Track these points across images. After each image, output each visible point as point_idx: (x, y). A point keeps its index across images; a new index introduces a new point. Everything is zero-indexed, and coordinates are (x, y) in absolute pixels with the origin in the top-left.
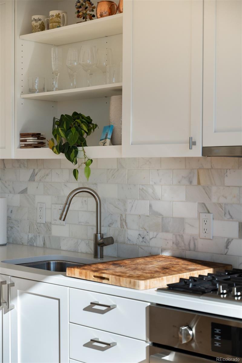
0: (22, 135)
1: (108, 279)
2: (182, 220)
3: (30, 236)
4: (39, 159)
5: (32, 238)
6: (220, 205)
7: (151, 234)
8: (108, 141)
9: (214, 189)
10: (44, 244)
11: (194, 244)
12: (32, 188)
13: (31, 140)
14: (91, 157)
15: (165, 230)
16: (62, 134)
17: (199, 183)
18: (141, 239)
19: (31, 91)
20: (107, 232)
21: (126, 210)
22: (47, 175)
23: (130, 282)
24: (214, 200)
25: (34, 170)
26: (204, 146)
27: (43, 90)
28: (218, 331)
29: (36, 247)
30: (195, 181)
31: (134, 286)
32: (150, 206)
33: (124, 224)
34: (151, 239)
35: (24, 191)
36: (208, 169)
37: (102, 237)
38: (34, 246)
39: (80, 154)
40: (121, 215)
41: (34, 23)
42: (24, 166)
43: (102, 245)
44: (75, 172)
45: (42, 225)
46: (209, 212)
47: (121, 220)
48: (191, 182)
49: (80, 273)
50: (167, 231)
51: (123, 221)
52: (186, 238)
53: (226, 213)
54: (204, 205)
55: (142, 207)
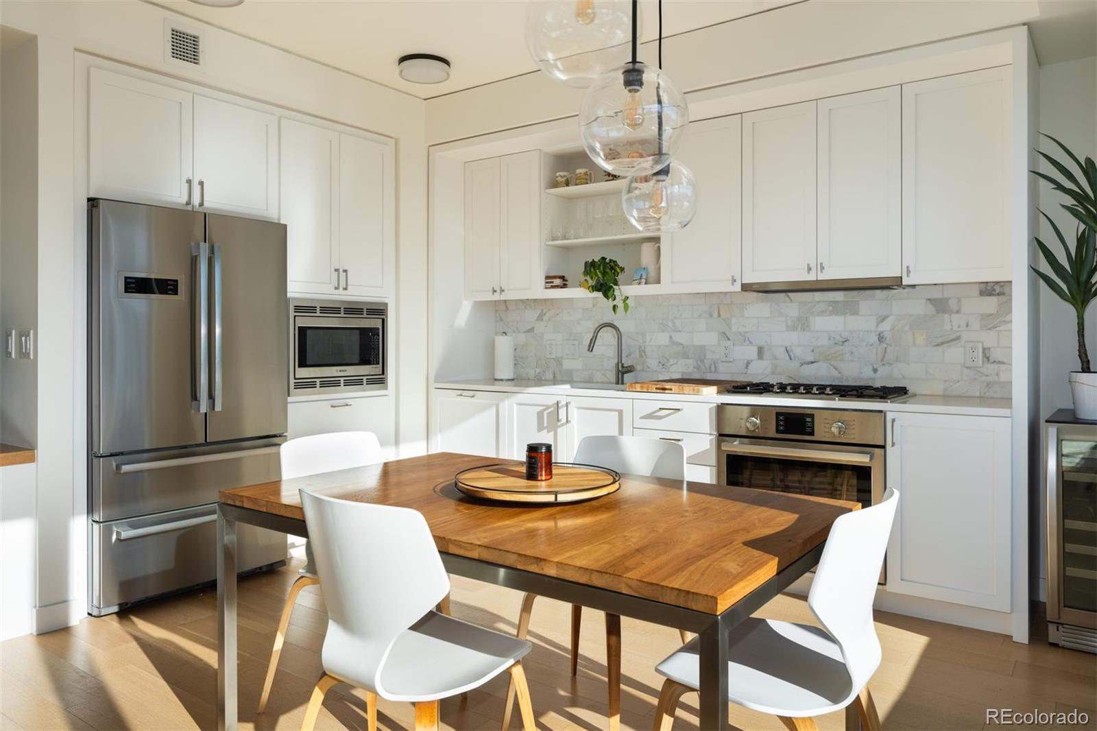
0: (547, 277)
1: (671, 389)
2: (702, 349)
3: (538, 370)
4: (548, 299)
5: (539, 373)
6: (740, 333)
7: (671, 362)
8: (643, 281)
9: (734, 320)
10: (554, 377)
11: (715, 367)
12: (539, 328)
13: (557, 282)
14: (627, 295)
15: (685, 356)
16: (600, 275)
17: (719, 316)
18: (661, 366)
19: (554, 239)
20: (627, 362)
21: (645, 342)
22: (558, 315)
23: (694, 390)
24: (734, 329)
25: (542, 310)
26: (743, 282)
27: (565, 238)
28: (781, 418)
29: (545, 380)
30: (715, 314)
31: (698, 393)
32: (671, 337)
33: (643, 354)
34: (671, 365)
35: (531, 330)
36: (727, 304)
37: (623, 367)
38: (542, 380)
39: (617, 293)
40: (640, 346)
41: (559, 179)
42: (531, 307)
43: (623, 374)
44: (615, 308)
45: (552, 360)
46: (729, 339)
47: (640, 351)
48: (711, 316)
49: (642, 387)
50: (688, 358)
51: (643, 352)
52: (707, 363)
53: (746, 340)
54: (724, 334)
55: (662, 339)
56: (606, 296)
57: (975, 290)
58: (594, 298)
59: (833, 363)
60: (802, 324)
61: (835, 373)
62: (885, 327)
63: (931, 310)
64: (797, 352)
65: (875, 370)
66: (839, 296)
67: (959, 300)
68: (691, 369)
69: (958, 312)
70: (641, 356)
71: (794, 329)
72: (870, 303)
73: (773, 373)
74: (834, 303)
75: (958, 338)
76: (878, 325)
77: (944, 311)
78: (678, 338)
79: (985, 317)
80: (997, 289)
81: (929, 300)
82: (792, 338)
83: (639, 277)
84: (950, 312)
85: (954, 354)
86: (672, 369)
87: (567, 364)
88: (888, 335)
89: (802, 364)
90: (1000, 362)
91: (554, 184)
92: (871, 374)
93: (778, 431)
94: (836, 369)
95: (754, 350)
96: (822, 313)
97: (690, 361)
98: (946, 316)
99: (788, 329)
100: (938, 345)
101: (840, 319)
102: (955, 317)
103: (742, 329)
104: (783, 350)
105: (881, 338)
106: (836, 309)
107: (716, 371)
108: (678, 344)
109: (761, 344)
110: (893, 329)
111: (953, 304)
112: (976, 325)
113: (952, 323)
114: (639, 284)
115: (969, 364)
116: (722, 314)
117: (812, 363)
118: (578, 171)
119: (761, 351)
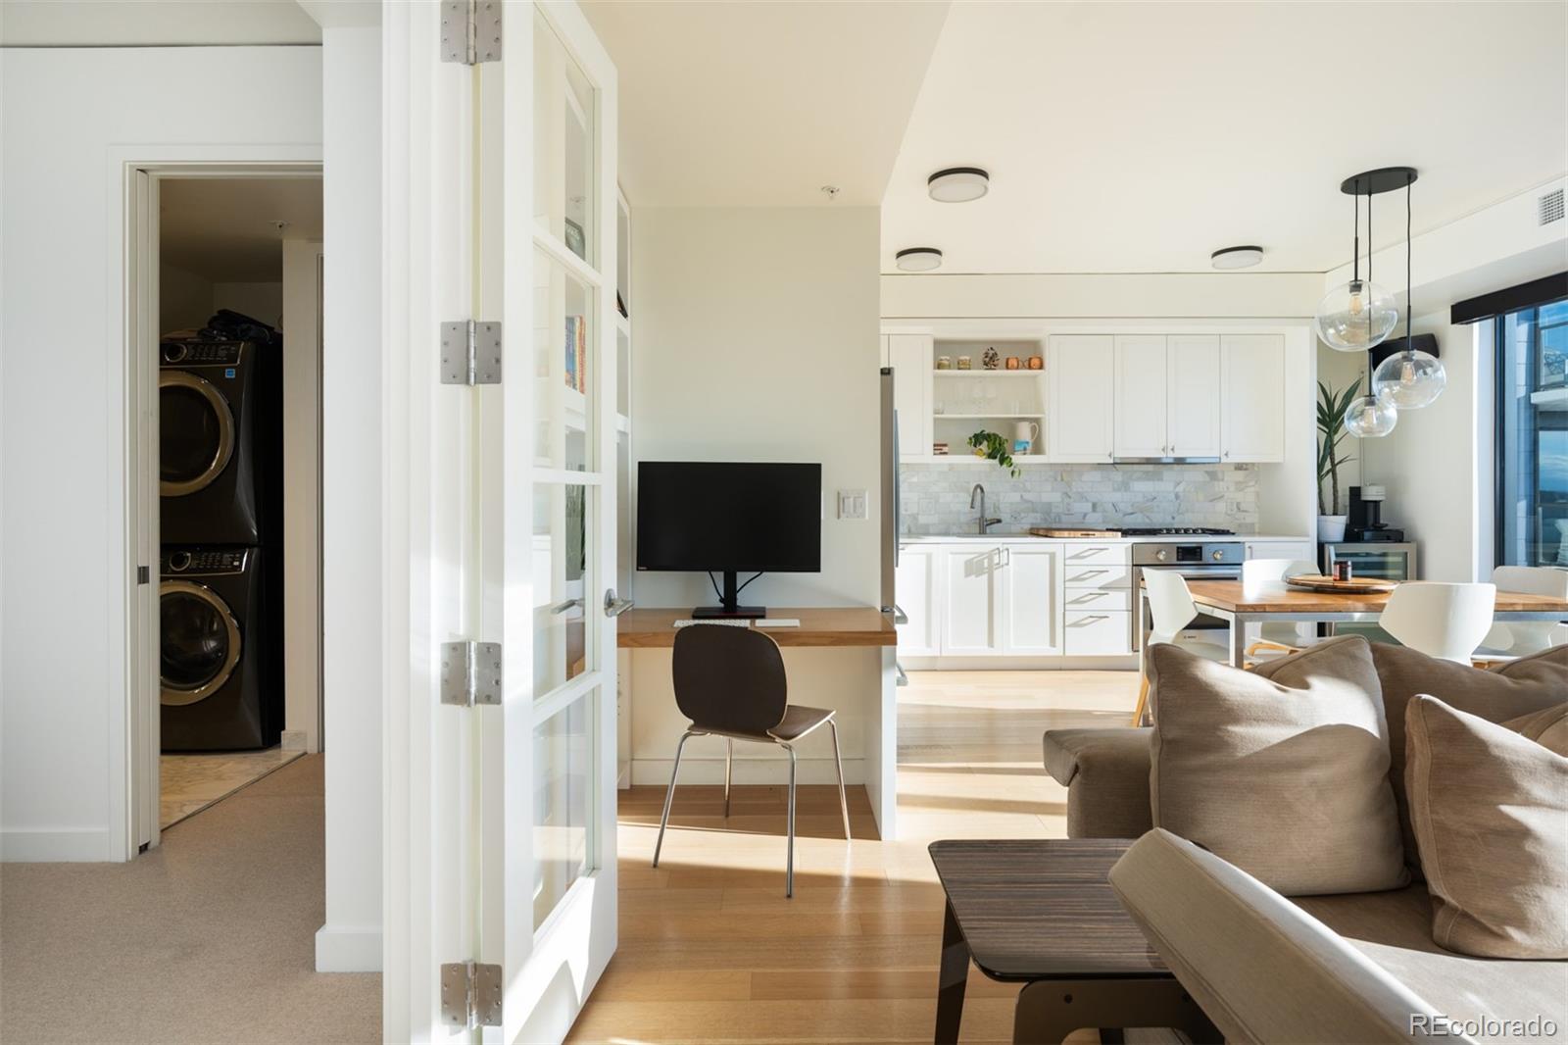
0: (935, 445)
2: (1050, 504)
6: (1079, 493)
7: (1023, 515)
8: (1029, 451)
10: (909, 531)
14: (1019, 463)
15: (1034, 511)
16: (991, 445)
17: (1062, 480)
19: (937, 412)
20: (989, 516)
21: (999, 501)
26: (1115, 457)
30: (1059, 479)
32: (1022, 497)
37: (983, 518)
39: (1010, 460)
40: (994, 504)
41: (943, 362)
43: (986, 526)
46: (1070, 497)
47: (994, 507)
48: (1056, 480)
50: (1037, 512)
51: (997, 508)
52: (1053, 515)
53: (1082, 497)
54: (1066, 494)
55: (1015, 497)
56: (1001, 463)
57: (1233, 468)
58: (990, 465)
59: (1148, 514)
60: (1125, 486)
61: (1147, 521)
62: (1180, 489)
63: (1207, 479)
64: (1121, 506)
65: (1173, 518)
66: (1150, 468)
67: (1223, 472)
68: (1039, 521)
69: (1223, 480)
70: (995, 511)
71: (1119, 490)
72: (1170, 475)
73: (1104, 522)
74: (1147, 472)
75: (1222, 497)
76: (1175, 488)
77: (1215, 480)
78: (1027, 496)
79: (1238, 483)
80: (1244, 466)
81: (1207, 472)
82: (1117, 497)
83: (1022, 448)
84: (1218, 480)
85: (1221, 506)
86: (1023, 521)
87: (922, 520)
88: (1181, 495)
89: (1125, 515)
90: (1246, 511)
91: (939, 366)
92: (1172, 521)
93: (1178, 560)
94: (1148, 517)
95: (1090, 505)
96: (1139, 479)
97: (1038, 515)
98: (1216, 483)
99: (1114, 490)
100: (1211, 501)
101: (1151, 483)
102: (1221, 483)
103: (1080, 490)
104: (1111, 505)
105: (1177, 497)
106: (1148, 477)
107: (1060, 522)
108: (1027, 501)
109: (1095, 500)
110: (1184, 490)
111: (1220, 476)
112: (1232, 489)
113: (1220, 487)
114: (1025, 454)
115: (1229, 512)
116: (1065, 479)
117: (1132, 514)
118: (962, 358)
119: (1094, 506)
